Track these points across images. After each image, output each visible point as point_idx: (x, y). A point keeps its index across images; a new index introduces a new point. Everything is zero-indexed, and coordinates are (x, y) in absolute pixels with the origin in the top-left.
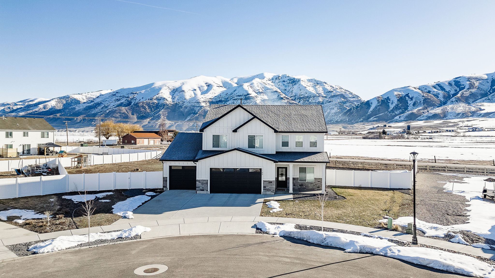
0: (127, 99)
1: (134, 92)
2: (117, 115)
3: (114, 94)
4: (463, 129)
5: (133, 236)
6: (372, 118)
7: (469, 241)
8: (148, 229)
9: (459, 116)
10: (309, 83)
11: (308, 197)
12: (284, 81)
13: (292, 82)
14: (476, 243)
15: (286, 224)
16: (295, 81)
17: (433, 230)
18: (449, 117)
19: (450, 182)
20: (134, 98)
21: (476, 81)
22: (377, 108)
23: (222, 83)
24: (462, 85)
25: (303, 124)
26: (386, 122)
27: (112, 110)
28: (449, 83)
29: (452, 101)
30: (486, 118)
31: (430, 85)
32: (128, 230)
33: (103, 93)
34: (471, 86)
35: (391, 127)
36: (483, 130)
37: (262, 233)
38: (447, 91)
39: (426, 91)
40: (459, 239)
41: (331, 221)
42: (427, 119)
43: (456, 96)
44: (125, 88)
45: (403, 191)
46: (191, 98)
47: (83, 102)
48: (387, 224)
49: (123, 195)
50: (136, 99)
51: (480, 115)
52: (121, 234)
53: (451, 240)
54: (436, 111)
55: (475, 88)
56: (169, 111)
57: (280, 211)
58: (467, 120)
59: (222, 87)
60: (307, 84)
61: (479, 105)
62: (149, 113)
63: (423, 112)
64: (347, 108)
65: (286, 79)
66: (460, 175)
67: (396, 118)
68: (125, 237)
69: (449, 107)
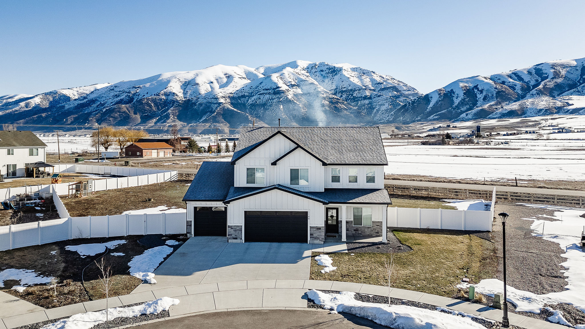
0: (127, 95)
1: (137, 86)
2: (116, 115)
3: (112, 89)
4: (546, 130)
5: (159, 312)
6: (432, 116)
7: (571, 320)
8: (177, 301)
9: (541, 113)
10: (354, 73)
11: (366, 247)
12: (322, 71)
13: (332, 72)
14: (580, 323)
15: (344, 292)
16: (335, 70)
17: (526, 302)
18: (528, 114)
19: (538, 218)
20: (137, 93)
21: (563, 69)
22: (438, 103)
23: (245, 74)
24: (544, 74)
25: (358, 154)
26: (449, 121)
27: (110, 108)
28: (528, 72)
29: (533, 95)
30: (575, 115)
31: (504, 73)
32: (153, 303)
33: (99, 87)
34: (557, 75)
35: (456, 127)
36: (572, 131)
37: (315, 308)
38: (526, 81)
39: (499, 81)
40: (559, 318)
41: (398, 287)
42: (500, 117)
43: (537, 88)
44: (125, 81)
45: (481, 234)
46: (207, 92)
47: (74, 99)
48: (467, 292)
49: (138, 245)
50: (139, 94)
51: (568, 112)
52: (145, 310)
53: (549, 318)
54: (513, 107)
55: (561, 77)
56: (181, 109)
57: (333, 271)
58: (551, 117)
59: (245, 79)
60: (351, 74)
61: (566, 99)
62: (155, 112)
63: (496, 108)
64: (401, 103)
65: (324, 68)
66: (550, 208)
67: (462, 116)
68: (149, 313)
69: (528, 102)
